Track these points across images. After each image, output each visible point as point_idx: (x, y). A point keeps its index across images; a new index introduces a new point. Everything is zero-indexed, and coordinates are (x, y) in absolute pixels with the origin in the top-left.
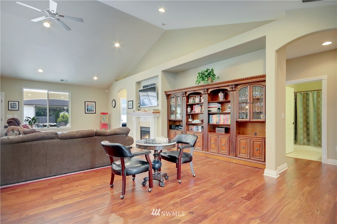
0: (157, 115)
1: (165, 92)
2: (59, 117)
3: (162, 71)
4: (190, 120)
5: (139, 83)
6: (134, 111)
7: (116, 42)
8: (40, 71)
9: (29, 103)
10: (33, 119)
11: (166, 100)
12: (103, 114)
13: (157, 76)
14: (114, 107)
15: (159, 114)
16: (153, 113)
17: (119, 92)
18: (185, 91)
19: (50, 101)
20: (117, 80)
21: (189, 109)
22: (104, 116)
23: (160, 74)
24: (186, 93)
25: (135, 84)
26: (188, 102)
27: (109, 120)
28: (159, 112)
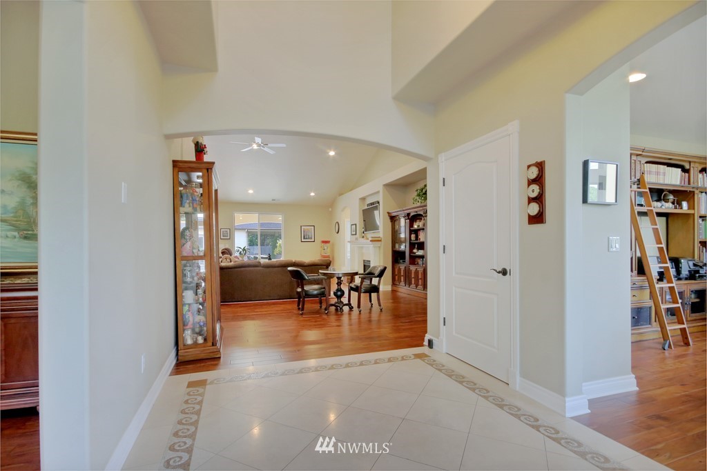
0: (378, 244)
1: (388, 213)
2: (276, 247)
3: (384, 185)
4: (415, 251)
5: (363, 199)
6: (357, 239)
7: (330, 150)
8: (251, 192)
9: (241, 229)
10: (244, 249)
11: (390, 224)
12: (324, 242)
13: (378, 192)
14: (338, 232)
15: (380, 243)
16: (371, 241)
17: (343, 210)
18: (408, 211)
19: (262, 225)
20: (341, 194)
21: (413, 236)
22: (326, 246)
23: (381, 188)
24: (408, 214)
25: (358, 201)
26: (411, 225)
27: (333, 251)
28: (380, 241)
